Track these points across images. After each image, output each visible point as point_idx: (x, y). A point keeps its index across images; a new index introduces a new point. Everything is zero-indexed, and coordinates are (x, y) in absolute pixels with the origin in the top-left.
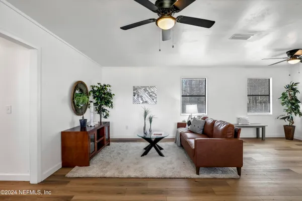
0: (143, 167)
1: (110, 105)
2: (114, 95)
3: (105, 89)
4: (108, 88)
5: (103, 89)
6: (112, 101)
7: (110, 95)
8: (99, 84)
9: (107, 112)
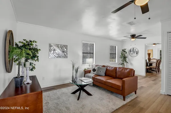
0: (83, 106)
1: (36, 59)
2: (40, 50)
3: (31, 44)
4: (34, 44)
5: (29, 45)
6: (38, 55)
7: (36, 50)
8: (24, 40)
9: (33, 65)
